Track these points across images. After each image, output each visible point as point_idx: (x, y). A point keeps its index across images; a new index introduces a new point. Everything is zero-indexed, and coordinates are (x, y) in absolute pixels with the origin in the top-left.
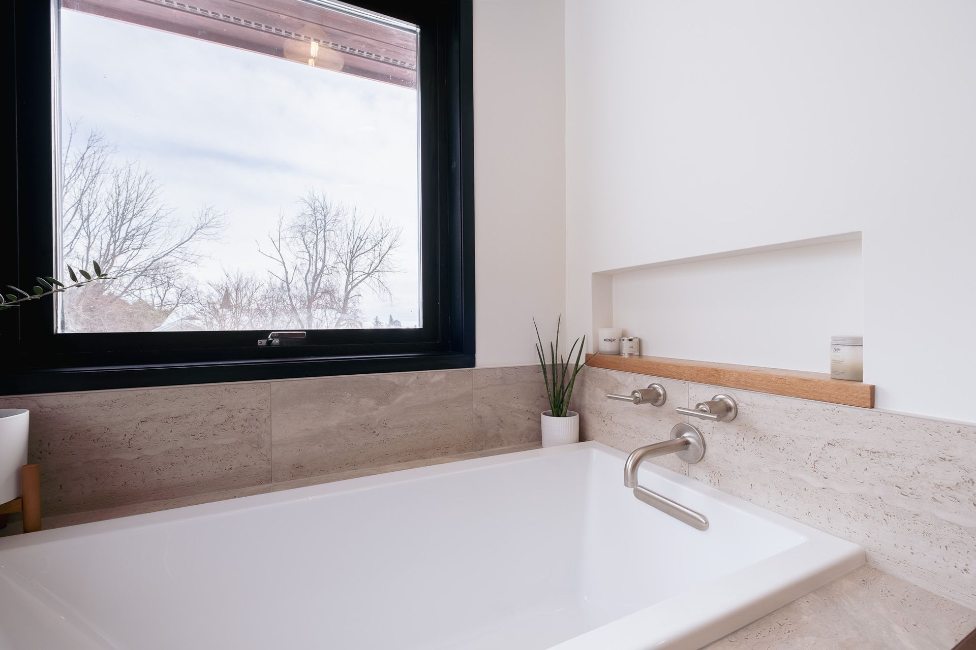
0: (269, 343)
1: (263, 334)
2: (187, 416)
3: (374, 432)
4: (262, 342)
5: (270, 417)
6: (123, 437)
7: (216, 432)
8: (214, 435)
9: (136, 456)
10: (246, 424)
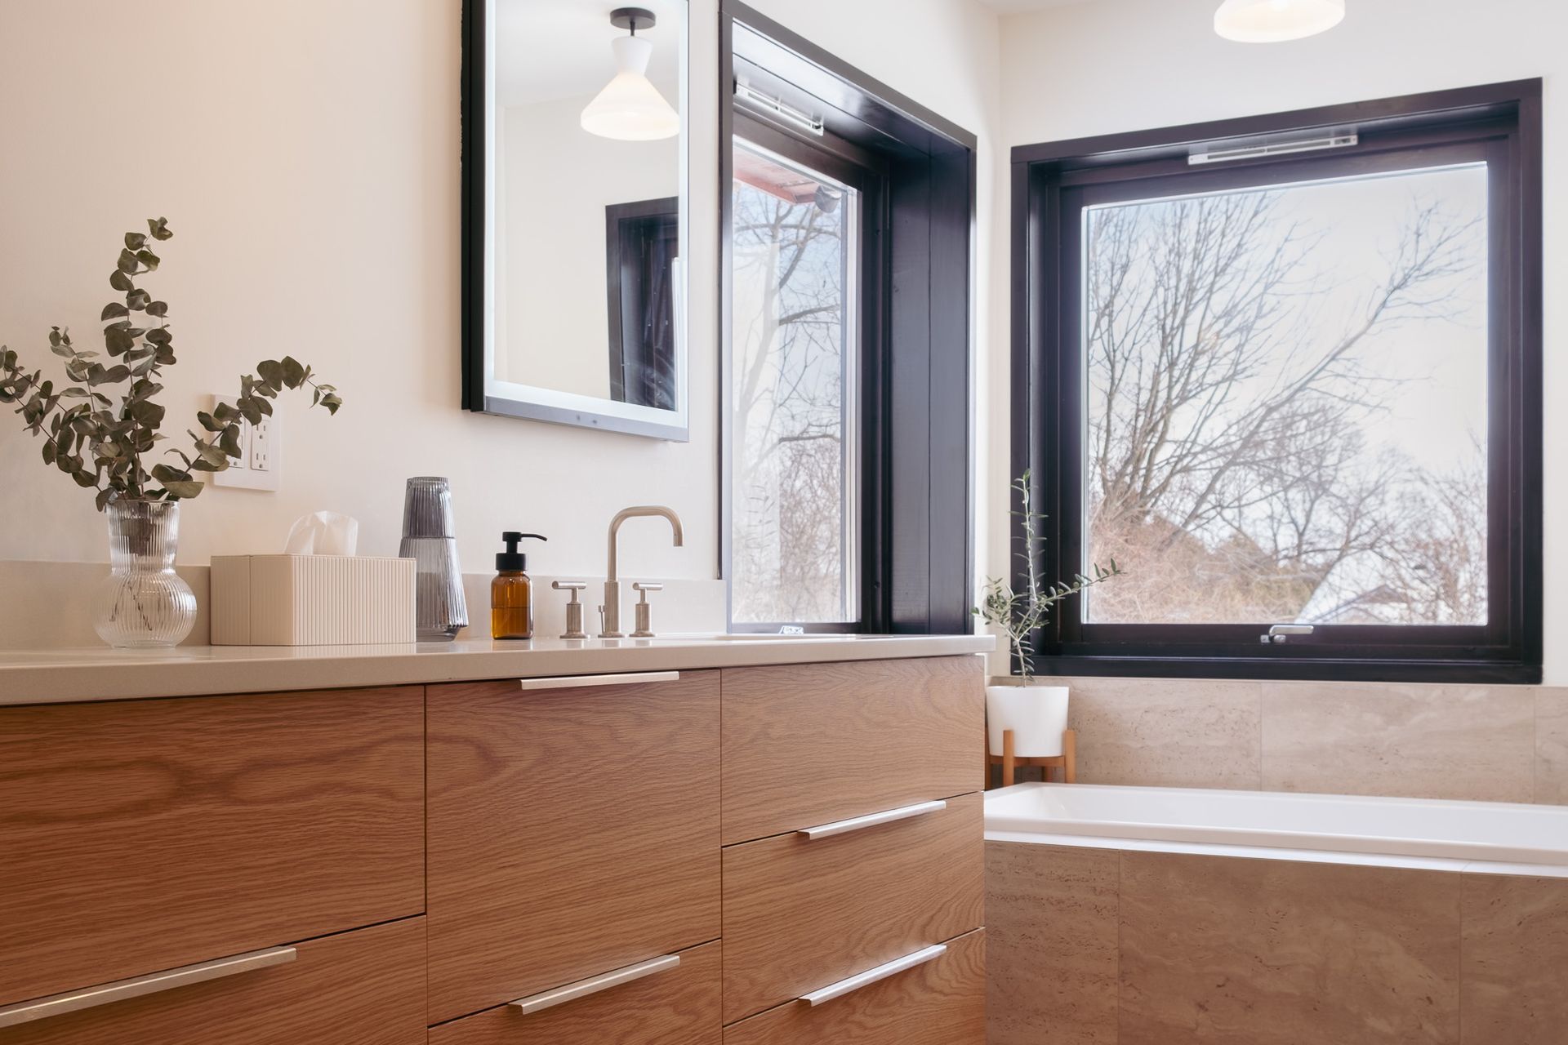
0: (1271, 639)
1: (1265, 629)
2: (1182, 711)
3: (1381, 759)
4: (1265, 638)
5: (1260, 722)
6: (1130, 724)
7: (1207, 732)
8: (1206, 734)
9: (1139, 746)
10: (1236, 728)
